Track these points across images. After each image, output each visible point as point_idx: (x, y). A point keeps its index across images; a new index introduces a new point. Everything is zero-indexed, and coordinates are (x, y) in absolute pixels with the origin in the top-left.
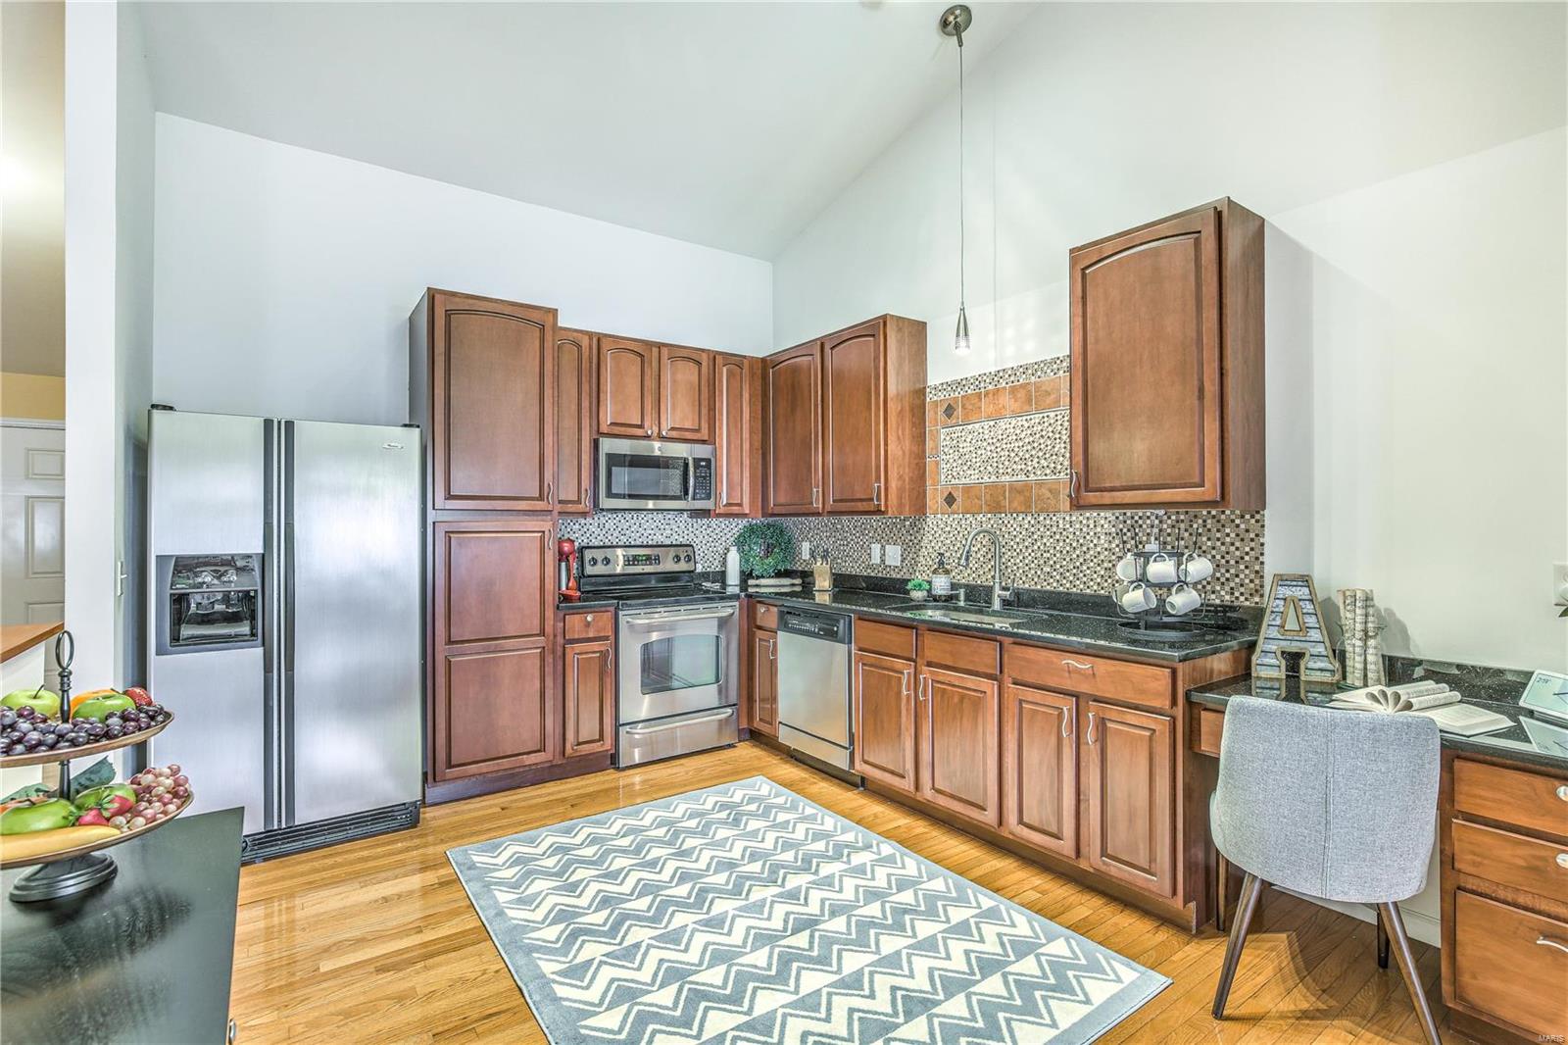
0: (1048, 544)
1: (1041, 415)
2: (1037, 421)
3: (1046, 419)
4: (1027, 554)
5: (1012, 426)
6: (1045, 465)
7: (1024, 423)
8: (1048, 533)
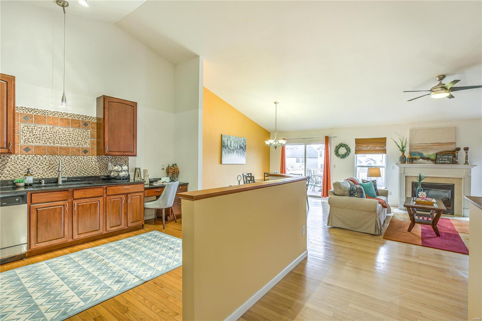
0: (75, 164)
1: (73, 129)
2: (72, 130)
3: (75, 130)
4: (67, 167)
5: (61, 129)
6: (75, 142)
7: (66, 130)
8: (75, 161)
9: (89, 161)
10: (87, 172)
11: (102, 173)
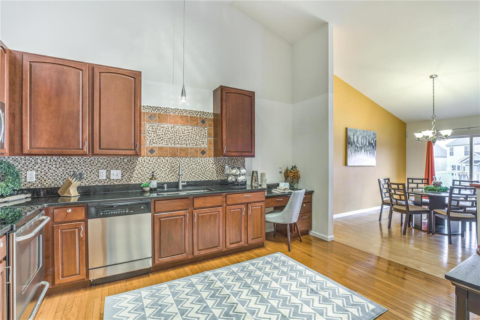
0: (194, 167)
1: (192, 127)
2: (190, 128)
3: (193, 129)
4: (186, 170)
5: (181, 128)
6: (193, 142)
7: (185, 128)
8: (194, 163)
9: (207, 163)
10: (205, 175)
11: (219, 177)
